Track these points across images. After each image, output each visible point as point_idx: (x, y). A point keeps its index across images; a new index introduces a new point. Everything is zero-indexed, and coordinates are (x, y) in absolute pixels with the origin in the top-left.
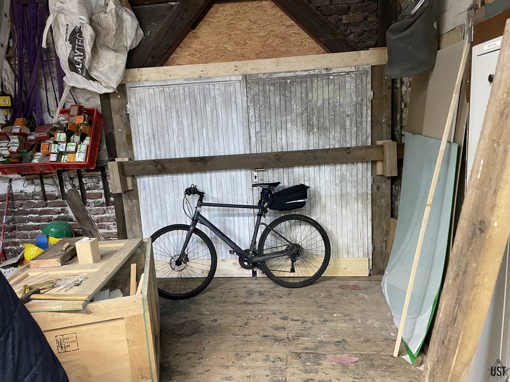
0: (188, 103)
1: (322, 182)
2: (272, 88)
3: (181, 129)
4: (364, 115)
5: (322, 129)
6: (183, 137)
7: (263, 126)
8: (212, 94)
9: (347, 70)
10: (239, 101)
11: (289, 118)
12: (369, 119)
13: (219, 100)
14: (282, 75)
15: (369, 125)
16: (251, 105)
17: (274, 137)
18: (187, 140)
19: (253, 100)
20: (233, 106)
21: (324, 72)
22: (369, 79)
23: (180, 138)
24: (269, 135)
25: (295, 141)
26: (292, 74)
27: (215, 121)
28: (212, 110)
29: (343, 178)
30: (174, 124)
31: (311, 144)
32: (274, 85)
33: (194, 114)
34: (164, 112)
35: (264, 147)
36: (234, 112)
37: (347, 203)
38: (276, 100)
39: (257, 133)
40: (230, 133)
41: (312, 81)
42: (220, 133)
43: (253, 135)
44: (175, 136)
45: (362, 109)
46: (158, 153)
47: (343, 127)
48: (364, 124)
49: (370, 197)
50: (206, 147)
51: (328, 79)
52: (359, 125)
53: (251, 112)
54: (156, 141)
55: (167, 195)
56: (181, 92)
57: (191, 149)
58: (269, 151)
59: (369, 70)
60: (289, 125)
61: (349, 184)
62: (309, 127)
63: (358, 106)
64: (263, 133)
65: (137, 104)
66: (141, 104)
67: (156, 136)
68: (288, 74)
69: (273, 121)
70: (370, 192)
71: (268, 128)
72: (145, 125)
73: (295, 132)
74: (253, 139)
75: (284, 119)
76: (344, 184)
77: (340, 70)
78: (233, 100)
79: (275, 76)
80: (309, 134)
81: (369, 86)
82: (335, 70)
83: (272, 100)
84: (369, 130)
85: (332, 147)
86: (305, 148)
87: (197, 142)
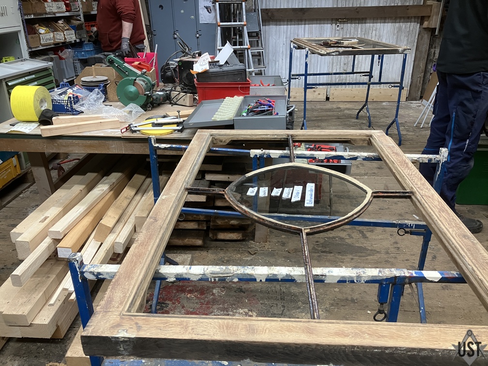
1: (385, 32)
29: (400, 29)
35: (347, 2)
49: (415, 44)
55: (270, 38)
57: (292, 2)
58: (351, 6)
61: (403, 34)
70: (416, 41)
76: (400, 33)
85: (396, 5)
86: (377, 5)
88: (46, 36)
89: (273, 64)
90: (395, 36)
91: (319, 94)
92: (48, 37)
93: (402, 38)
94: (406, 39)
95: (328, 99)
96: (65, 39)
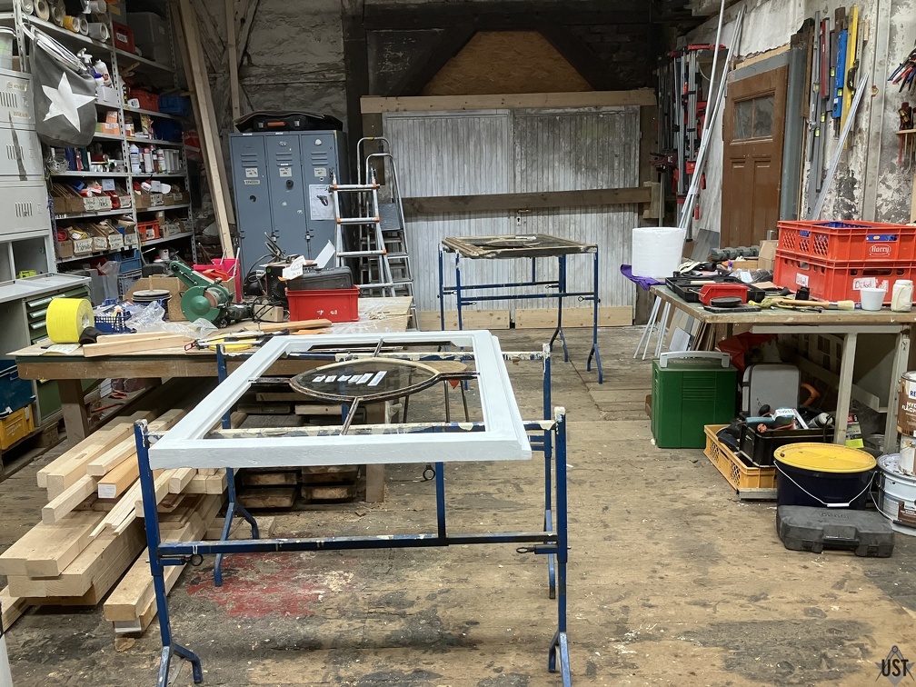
0: (449, 136)
1: (589, 225)
2: (540, 124)
3: (440, 164)
4: (632, 156)
5: (591, 169)
6: (442, 173)
7: (529, 165)
8: (477, 128)
9: (617, 109)
10: (505, 136)
11: (556, 156)
12: (637, 160)
13: (484, 135)
14: (551, 111)
15: (637, 166)
16: (517, 141)
17: (540, 176)
18: (446, 177)
19: (520, 136)
20: (499, 141)
21: (594, 110)
22: (638, 120)
23: (439, 175)
24: (535, 174)
25: (562, 180)
26: (561, 111)
27: (478, 157)
28: (475, 146)
29: (610, 221)
30: (434, 159)
31: (579, 185)
32: (542, 121)
33: (456, 148)
34: (423, 145)
35: (529, 186)
36: (499, 147)
37: (613, 249)
38: (544, 136)
39: (522, 172)
40: (494, 171)
41: (581, 119)
42: (483, 170)
43: (518, 174)
44: (434, 171)
45: (630, 149)
46: (413, 190)
47: (612, 168)
48: (633, 165)
50: (467, 185)
51: (598, 117)
52: (627, 165)
53: (518, 149)
54: (412, 177)
55: (420, 239)
56: (444, 124)
57: (449, 187)
58: (535, 191)
59: (638, 110)
60: (557, 164)
61: (615, 228)
62: (577, 167)
63: (627, 146)
64: (529, 171)
65: (393, 136)
66: (398, 135)
67: (413, 172)
68: (558, 111)
69: (540, 159)
71: (535, 165)
72: (401, 159)
73: (562, 171)
74: (518, 178)
75: (551, 157)
76: (611, 227)
77: (610, 109)
78: (499, 135)
79: (544, 112)
80: (576, 173)
81: (638, 127)
82: (604, 109)
83: (540, 137)
84: (637, 171)
85: (599, 188)
86: (572, 189)
87: (457, 179)
88: (83, 243)
89: (427, 276)
90: (604, 232)
91: (499, 319)
92: (85, 244)
93: (615, 233)
94: (620, 235)
95: (512, 325)
96: (109, 246)
